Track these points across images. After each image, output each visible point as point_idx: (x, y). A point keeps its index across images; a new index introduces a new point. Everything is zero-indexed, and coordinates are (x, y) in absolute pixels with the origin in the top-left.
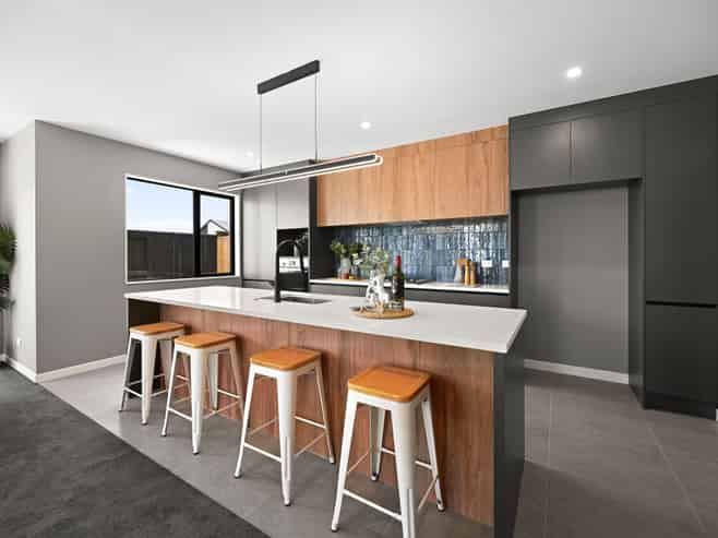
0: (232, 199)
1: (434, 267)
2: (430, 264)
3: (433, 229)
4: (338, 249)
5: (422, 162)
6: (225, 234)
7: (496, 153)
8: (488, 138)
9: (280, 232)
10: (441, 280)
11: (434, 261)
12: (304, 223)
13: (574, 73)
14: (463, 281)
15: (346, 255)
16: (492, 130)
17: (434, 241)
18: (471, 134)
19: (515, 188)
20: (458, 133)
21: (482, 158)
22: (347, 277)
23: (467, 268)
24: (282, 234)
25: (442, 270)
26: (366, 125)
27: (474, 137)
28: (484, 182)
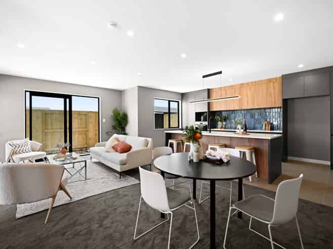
0: (178, 102)
1: (255, 124)
2: (253, 123)
3: (254, 111)
4: (218, 119)
5: (250, 88)
6: (166, 113)
7: (278, 87)
8: (275, 81)
9: (196, 113)
10: (257, 129)
11: (254, 122)
12: (206, 110)
14: (266, 129)
15: (221, 121)
16: (276, 78)
17: (255, 115)
18: (268, 79)
19: (284, 98)
20: (264, 79)
21: (272, 88)
22: (221, 128)
23: (267, 125)
24: (197, 114)
25: (257, 125)
27: (270, 81)
28: (273, 96)
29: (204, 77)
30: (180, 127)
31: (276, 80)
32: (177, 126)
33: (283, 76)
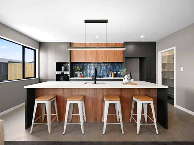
0: (35, 51)
12: (67, 61)
13: (142, 37)
14: (112, 77)
16: (120, 43)
23: (113, 74)
24: (58, 64)
26: (97, 37)
28: (118, 55)
29: (86, 21)
30: (37, 77)
31: (120, 45)
32: (33, 76)
33: (125, 42)
